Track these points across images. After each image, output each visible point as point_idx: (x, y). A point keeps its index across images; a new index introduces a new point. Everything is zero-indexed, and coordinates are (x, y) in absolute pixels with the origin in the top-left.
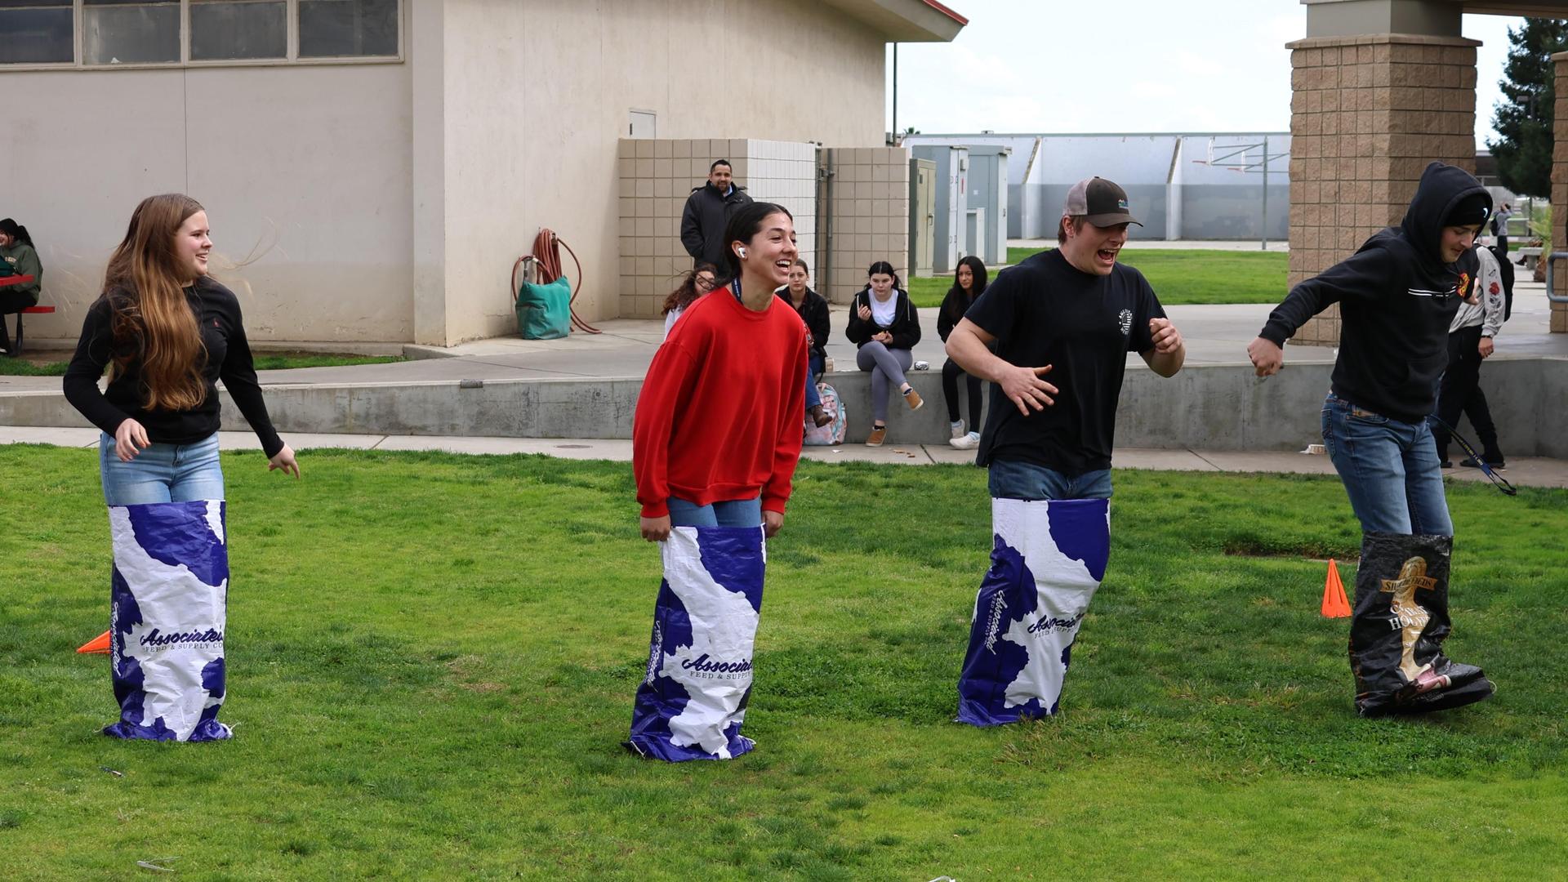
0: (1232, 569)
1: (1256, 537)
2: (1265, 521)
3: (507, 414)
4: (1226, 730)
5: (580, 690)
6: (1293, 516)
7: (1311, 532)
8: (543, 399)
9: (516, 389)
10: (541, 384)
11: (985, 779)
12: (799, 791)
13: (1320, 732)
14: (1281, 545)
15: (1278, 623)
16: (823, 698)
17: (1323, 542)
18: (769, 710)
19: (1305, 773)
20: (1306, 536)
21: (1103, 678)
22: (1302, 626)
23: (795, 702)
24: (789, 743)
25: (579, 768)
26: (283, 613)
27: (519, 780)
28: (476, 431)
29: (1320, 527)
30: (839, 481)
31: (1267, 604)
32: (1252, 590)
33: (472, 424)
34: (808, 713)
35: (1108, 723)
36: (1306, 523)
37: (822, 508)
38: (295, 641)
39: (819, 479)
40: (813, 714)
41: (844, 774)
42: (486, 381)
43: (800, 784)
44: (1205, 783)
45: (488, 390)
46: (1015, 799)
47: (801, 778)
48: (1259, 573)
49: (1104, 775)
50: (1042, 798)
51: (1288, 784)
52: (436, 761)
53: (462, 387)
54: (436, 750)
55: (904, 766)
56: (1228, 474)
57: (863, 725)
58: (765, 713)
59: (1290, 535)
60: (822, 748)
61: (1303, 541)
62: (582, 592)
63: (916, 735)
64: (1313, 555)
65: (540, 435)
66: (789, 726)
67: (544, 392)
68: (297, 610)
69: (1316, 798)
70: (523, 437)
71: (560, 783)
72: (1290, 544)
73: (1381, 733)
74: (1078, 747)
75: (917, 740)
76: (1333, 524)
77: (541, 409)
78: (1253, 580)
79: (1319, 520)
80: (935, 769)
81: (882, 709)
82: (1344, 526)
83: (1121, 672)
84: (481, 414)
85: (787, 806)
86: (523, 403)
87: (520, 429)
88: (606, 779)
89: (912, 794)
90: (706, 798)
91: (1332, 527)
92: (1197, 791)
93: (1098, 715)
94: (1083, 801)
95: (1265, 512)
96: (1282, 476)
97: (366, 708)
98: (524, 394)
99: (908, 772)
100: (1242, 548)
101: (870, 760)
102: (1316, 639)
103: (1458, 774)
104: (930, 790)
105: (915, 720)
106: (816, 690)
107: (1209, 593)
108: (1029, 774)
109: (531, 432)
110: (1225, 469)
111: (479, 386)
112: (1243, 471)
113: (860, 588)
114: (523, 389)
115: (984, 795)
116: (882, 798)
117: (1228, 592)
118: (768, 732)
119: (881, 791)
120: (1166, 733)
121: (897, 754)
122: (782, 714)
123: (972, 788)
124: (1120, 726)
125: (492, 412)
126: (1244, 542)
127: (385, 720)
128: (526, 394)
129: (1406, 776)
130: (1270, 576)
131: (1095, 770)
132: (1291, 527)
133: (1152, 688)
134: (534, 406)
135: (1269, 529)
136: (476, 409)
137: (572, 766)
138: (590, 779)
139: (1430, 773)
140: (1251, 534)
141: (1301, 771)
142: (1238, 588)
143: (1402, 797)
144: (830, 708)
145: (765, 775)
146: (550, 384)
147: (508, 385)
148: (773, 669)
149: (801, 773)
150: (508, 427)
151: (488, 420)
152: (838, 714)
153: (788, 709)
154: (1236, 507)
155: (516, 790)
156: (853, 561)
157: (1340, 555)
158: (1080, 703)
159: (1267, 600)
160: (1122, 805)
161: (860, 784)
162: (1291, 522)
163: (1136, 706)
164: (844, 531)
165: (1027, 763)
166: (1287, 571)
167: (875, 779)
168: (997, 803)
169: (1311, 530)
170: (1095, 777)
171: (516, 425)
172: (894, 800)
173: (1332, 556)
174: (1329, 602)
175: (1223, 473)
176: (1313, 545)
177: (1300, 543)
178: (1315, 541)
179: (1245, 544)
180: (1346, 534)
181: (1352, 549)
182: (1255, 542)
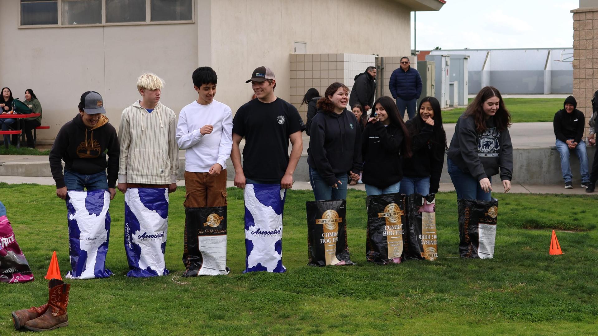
0: (519, 234)
1: (536, 221)
2: (542, 214)
3: (231, 171)
4: (486, 301)
5: (222, 285)
6: (554, 212)
7: (561, 219)
11: (378, 322)
12: (297, 326)
13: (527, 302)
15: (528, 258)
16: (320, 288)
17: (565, 223)
18: (297, 293)
19: (514, 320)
20: (558, 221)
21: (442, 280)
22: (539, 258)
23: (308, 290)
24: (300, 307)
25: (210, 317)
26: (111, 253)
27: (184, 321)
29: (565, 217)
31: (527, 249)
32: (523, 243)
34: (313, 295)
35: (437, 299)
36: (560, 215)
37: (352, 210)
38: (111, 265)
39: (356, 197)
40: (315, 295)
41: (320, 320)
43: (300, 324)
44: (471, 324)
46: (387, 330)
47: (301, 321)
48: (528, 236)
49: (429, 320)
50: (399, 330)
51: (506, 324)
52: (152, 314)
54: (153, 310)
55: (346, 316)
56: (534, 194)
57: (335, 300)
58: (295, 294)
59: (551, 220)
60: (315, 309)
61: (557, 223)
62: (238, 245)
63: (356, 304)
64: (560, 229)
66: (304, 300)
68: (117, 252)
69: (514, 330)
71: (201, 322)
72: (551, 224)
73: (552, 303)
74: (422, 309)
75: (355, 306)
76: (571, 215)
78: (524, 239)
79: (565, 214)
80: (359, 317)
81: (344, 293)
82: (576, 216)
83: (452, 278)
85: (290, 333)
88: (221, 322)
89: (345, 328)
90: (258, 329)
91: (570, 217)
92: (466, 327)
93: (434, 295)
94: (417, 331)
95: (543, 211)
96: (557, 195)
97: (131, 292)
99: (347, 319)
100: (530, 226)
101: (333, 314)
102: (542, 264)
103: (579, 320)
104: (353, 326)
105: (357, 297)
106: (318, 285)
107: (504, 245)
108: (397, 319)
110: (533, 192)
112: (541, 193)
113: (356, 243)
115: (375, 328)
116: (332, 329)
117: (513, 244)
118: (293, 303)
119: (332, 326)
120: (460, 302)
121: (345, 312)
122: (302, 295)
123: (371, 325)
124: (442, 300)
126: (531, 223)
127: (136, 297)
129: (556, 321)
130: (533, 237)
131: (425, 318)
132: (553, 217)
133: (462, 284)
135: (543, 218)
137: (207, 316)
138: (213, 321)
139: (567, 320)
140: (534, 220)
141: (513, 318)
142: (517, 243)
143: (552, 329)
144: (323, 292)
145: (286, 320)
148: (304, 276)
149: (302, 319)
152: (326, 295)
153: (305, 293)
154: (531, 208)
155: (181, 326)
156: (357, 232)
157: (572, 229)
158: (429, 291)
159: (528, 248)
160: (432, 333)
161: (325, 324)
162: (553, 215)
163: (452, 292)
164: (358, 219)
165: (398, 316)
166: (541, 236)
167: (332, 321)
168: (379, 332)
169: (560, 218)
170: (425, 321)
172: (336, 330)
173: (569, 229)
174: (553, 249)
175: (532, 194)
176: (561, 224)
177: (555, 224)
178: (562, 223)
179: (532, 224)
180: (575, 220)
181: (577, 226)
182: (536, 223)
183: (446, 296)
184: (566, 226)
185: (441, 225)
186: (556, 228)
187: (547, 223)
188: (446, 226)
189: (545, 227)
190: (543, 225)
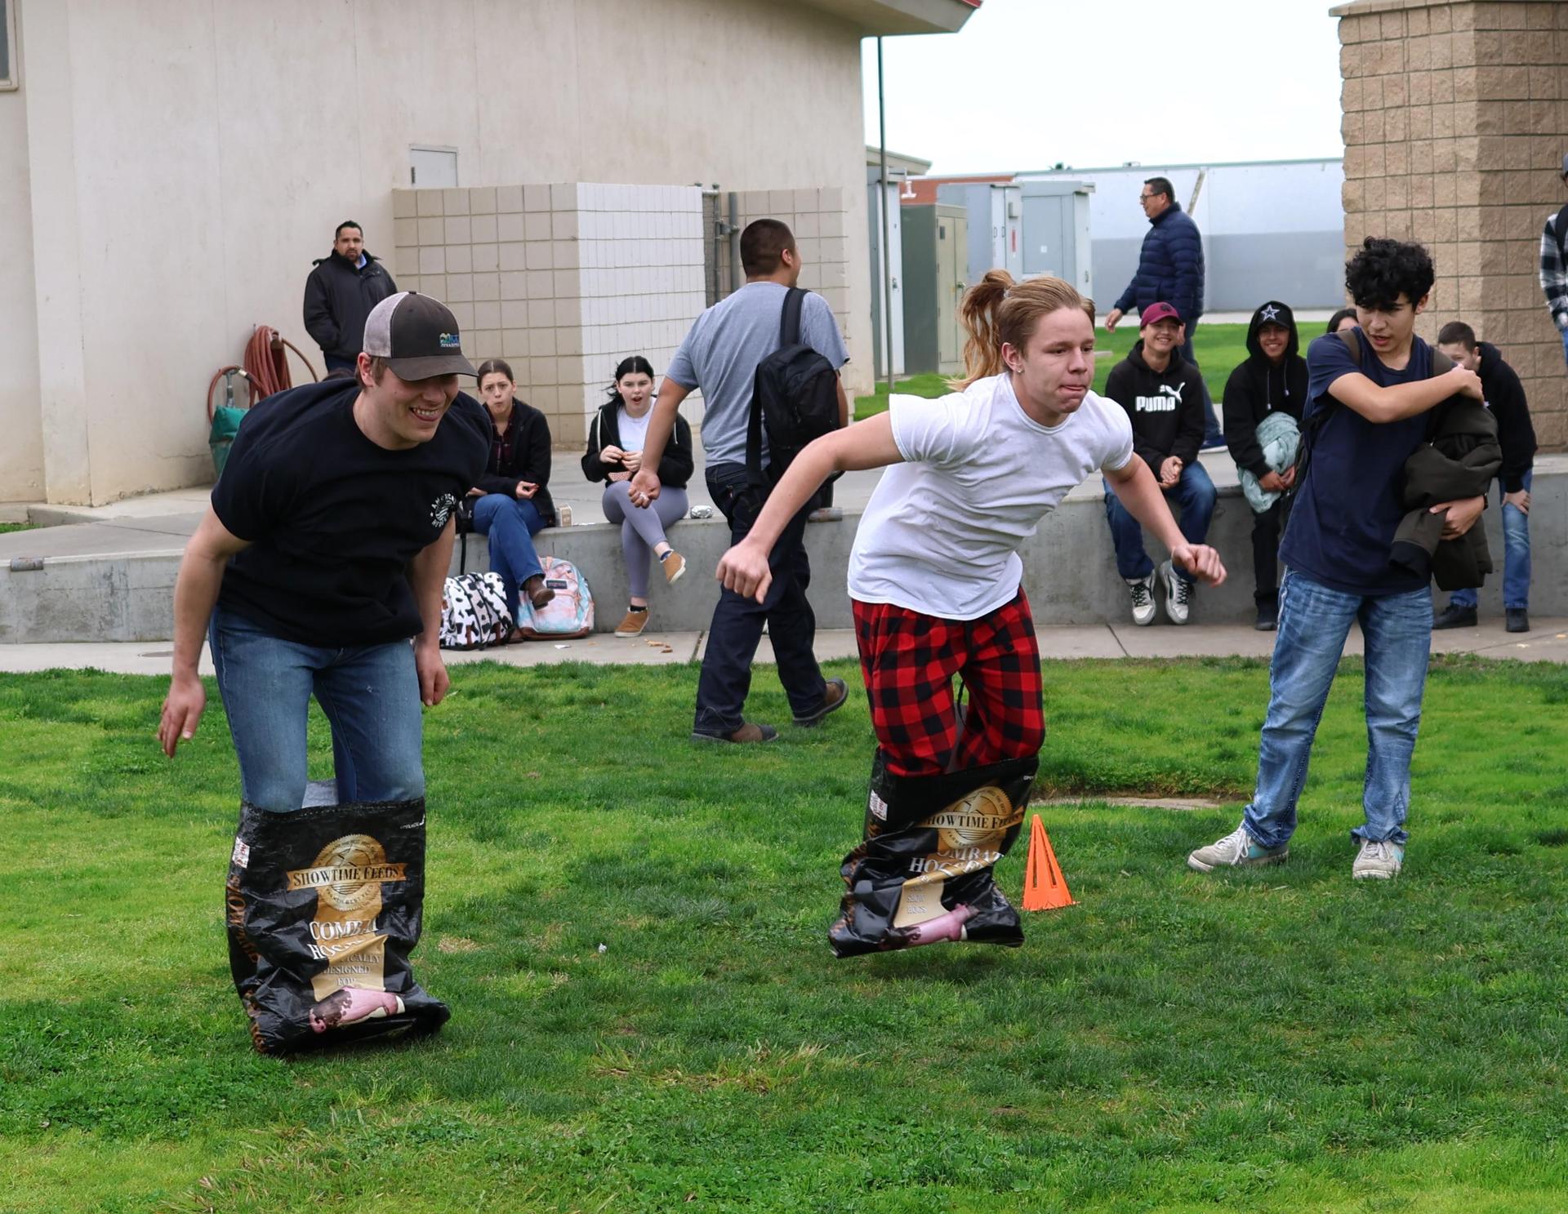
1: (1079, 767)
2: (1119, 741)
3: (82, 608)
6: (1160, 729)
7: (1173, 755)
8: (133, 583)
9: (93, 569)
10: (129, 561)
14: (1118, 777)
17: (1185, 771)
20: (1160, 762)
28: (36, 634)
29: (1191, 746)
30: (502, 698)
33: (31, 624)
36: (1176, 741)
39: (472, 694)
42: (47, 561)
45: (51, 573)
53: (13, 569)
56: (1142, 662)
59: (1138, 761)
61: (1153, 770)
63: (85, 1161)
64: (1167, 793)
65: (132, 637)
67: (134, 573)
70: (107, 641)
72: (1133, 776)
76: (1215, 740)
77: (132, 599)
79: (1197, 736)
82: (1231, 743)
83: (555, 1027)
84: (44, 608)
86: (105, 589)
87: (101, 630)
91: (1210, 746)
95: (1122, 725)
96: (1211, 662)
98: (105, 576)
100: (1056, 785)
109: (119, 633)
110: (1134, 653)
111: (39, 567)
112: (1160, 655)
114: (104, 569)
125: (59, 606)
126: (1060, 775)
128: (108, 577)
132: (1149, 748)
134: (121, 594)
135: (1111, 752)
136: (35, 602)
146: (143, 560)
147: (80, 564)
150: (84, 627)
151: (54, 618)
154: (1080, 717)
157: (1208, 791)
158: (418, 1091)
162: (1155, 739)
163: (502, 1096)
169: (1172, 753)
171: (95, 624)
173: (1196, 792)
174: (1035, 885)
175: (1128, 661)
176: (1168, 776)
177: (1149, 774)
178: (1173, 768)
179: (1063, 778)
180: (1227, 756)
181: (1227, 781)
182: (1077, 775)
183: (464, 1111)
184: (1188, 783)
185: (699, 794)
186: (1151, 791)
187: (1116, 773)
188: (714, 798)
189: (1110, 788)
190: (1103, 779)
